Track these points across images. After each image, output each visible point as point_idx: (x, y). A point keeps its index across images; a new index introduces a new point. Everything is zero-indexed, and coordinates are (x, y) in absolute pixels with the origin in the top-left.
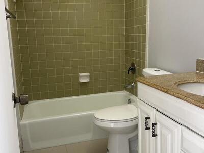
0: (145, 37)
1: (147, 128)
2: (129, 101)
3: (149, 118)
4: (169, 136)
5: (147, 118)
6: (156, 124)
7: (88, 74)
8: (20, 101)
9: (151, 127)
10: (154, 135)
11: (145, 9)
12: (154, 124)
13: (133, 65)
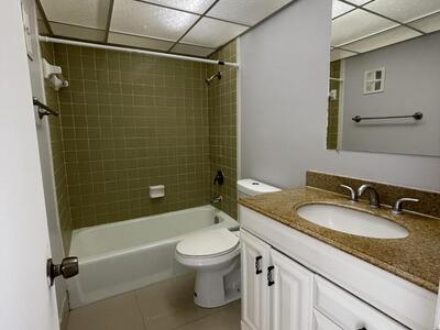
0: (235, 140)
1: (259, 272)
2: (217, 220)
3: (260, 257)
4: (295, 287)
5: (259, 258)
6: (273, 267)
7: (163, 187)
8: (62, 272)
9: (265, 271)
10: (271, 283)
11: (235, 107)
12: (271, 268)
13: (220, 173)
